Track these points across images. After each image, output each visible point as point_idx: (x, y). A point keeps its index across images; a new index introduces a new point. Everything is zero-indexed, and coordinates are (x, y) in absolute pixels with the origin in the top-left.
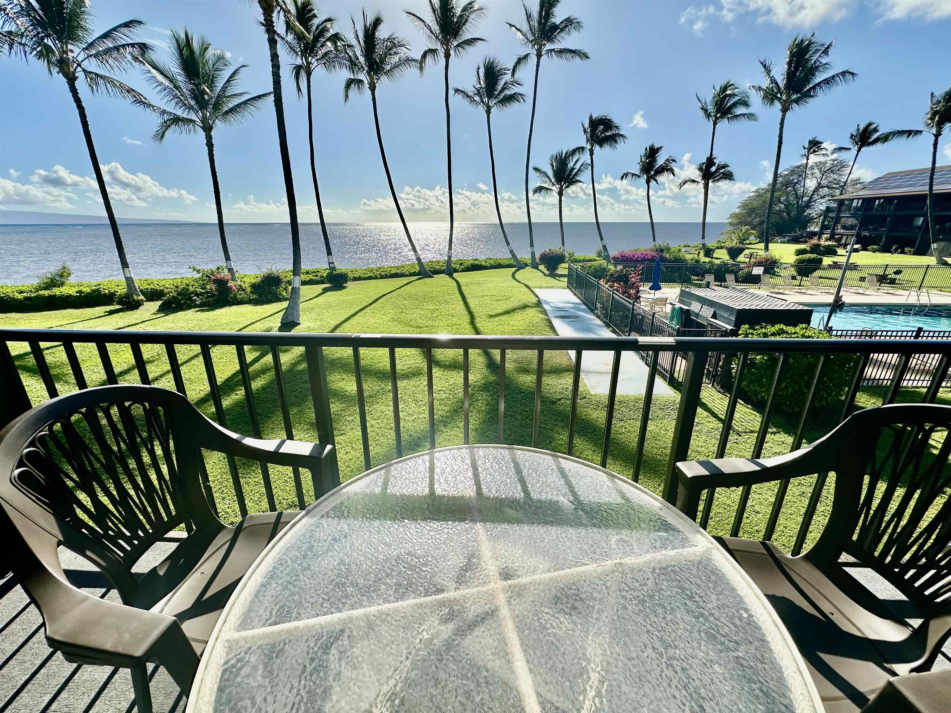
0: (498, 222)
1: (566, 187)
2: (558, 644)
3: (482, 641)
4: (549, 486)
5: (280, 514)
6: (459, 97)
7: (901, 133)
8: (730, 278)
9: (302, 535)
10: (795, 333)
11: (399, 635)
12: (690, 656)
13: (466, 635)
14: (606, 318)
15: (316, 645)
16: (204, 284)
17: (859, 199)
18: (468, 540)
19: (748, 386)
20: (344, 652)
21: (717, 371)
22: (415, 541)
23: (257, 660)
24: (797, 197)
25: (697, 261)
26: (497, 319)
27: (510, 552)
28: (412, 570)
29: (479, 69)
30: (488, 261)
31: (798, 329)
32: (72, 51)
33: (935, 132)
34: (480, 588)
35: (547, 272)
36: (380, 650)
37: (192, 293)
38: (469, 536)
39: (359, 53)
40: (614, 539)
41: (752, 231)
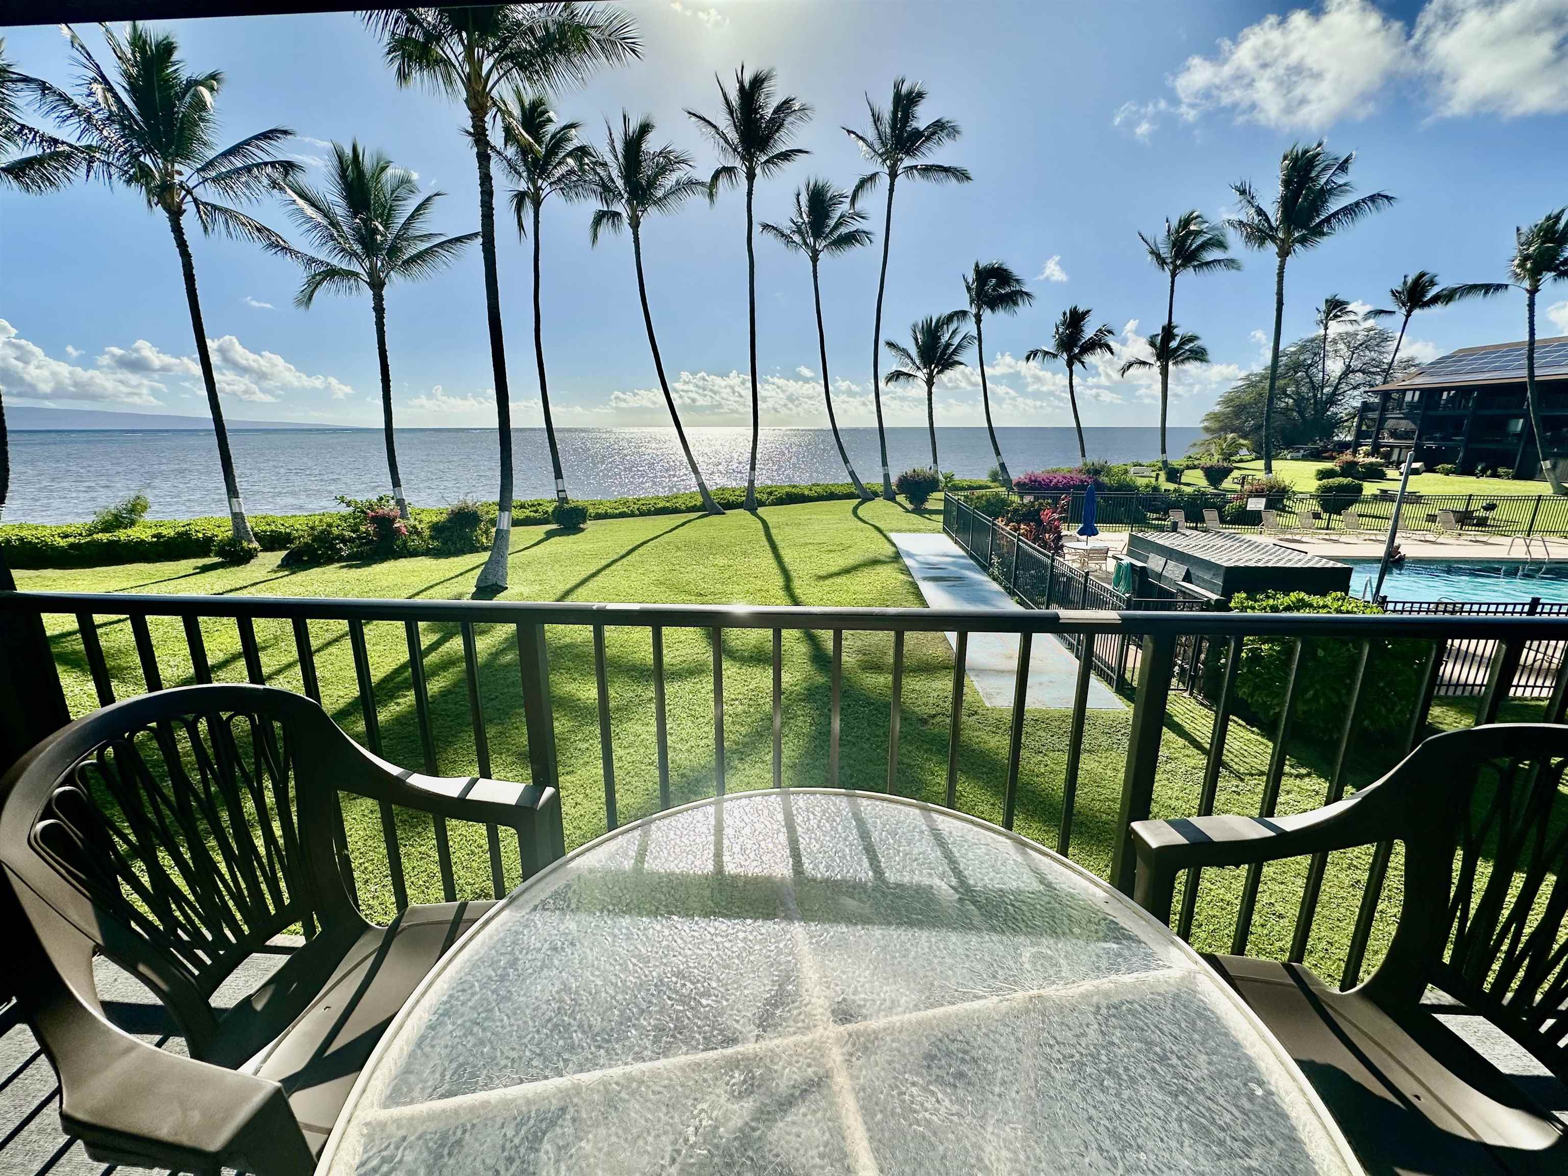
0: (831, 427)
1: (938, 373)
2: (933, 1139)
3: (803, 1131)
4: (916, 860)
5: (463, 906)
6: (770, 236)
7: (1473, 288)
8: (1211, 515)
9: (501, 939)
10: (1324, 607)
11: (659, 1120)
12: (1164, 1164)
13: (775, 1121)
14: (1008, 579)
15: (517, 1133)
16: (356, 524)
17: (1414, 390)
18: (780, 952)
19: (1252, 695)
20: (566, 1146)
21: (1196, 669)
22: (689, 952)
23: (416, 1159)
24: (1313, 387)
25: (1156, 489)
26: (827, 582)
27: (850, 975)
28: (684, 1003)
29: (798, 195)
30: (814, 488)
31: (1328, 600)
32: (180, 173)
33: (1528, 287)
34: (798, 1038)
35: (910, 507)
36: (626, 1146)
37: (337, 537)
38: (781, 945)
39: (615, 173)
40: (1027, 954)
41: (1242, 441)
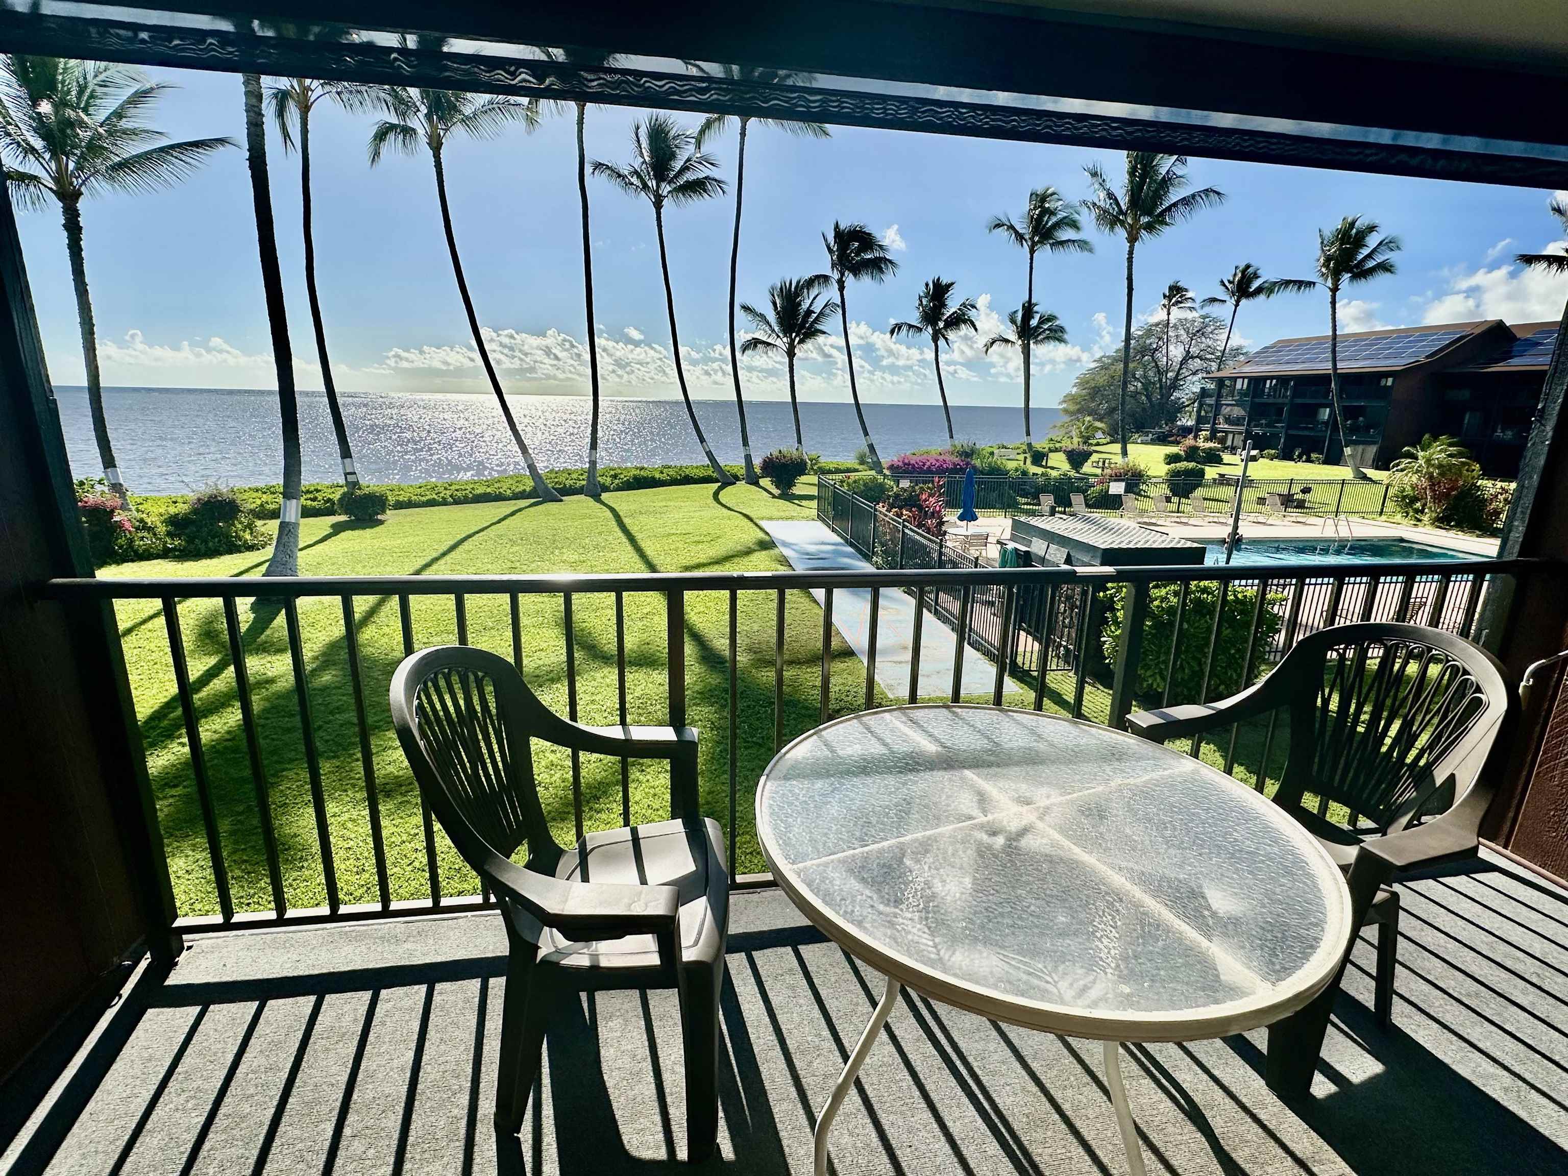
0: (683, 399)
1: (799, 343)
6: (604, 177)
7: (1287, 283)
8: (1077, 500)
17: (1244, 378)
24: (1159, 372)
25: (1025, 473)
29: (638, 128)
30: (665, 471)
33: (1330, 285)
35: (777, 492)
41: (1098, 424)
